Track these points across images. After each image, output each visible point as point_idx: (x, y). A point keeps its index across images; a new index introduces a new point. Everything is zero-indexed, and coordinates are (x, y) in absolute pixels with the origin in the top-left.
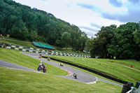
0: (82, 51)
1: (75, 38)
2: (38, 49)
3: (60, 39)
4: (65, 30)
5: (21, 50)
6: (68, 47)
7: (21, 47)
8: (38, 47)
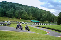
0: (53, 22)
1: (49, 17)
2: (33, 23)
3: (42, 18)
4: (44, 13)
5: (26, 24)
6: (46, 21)
7: (26, 23)
8: (33, 22)
